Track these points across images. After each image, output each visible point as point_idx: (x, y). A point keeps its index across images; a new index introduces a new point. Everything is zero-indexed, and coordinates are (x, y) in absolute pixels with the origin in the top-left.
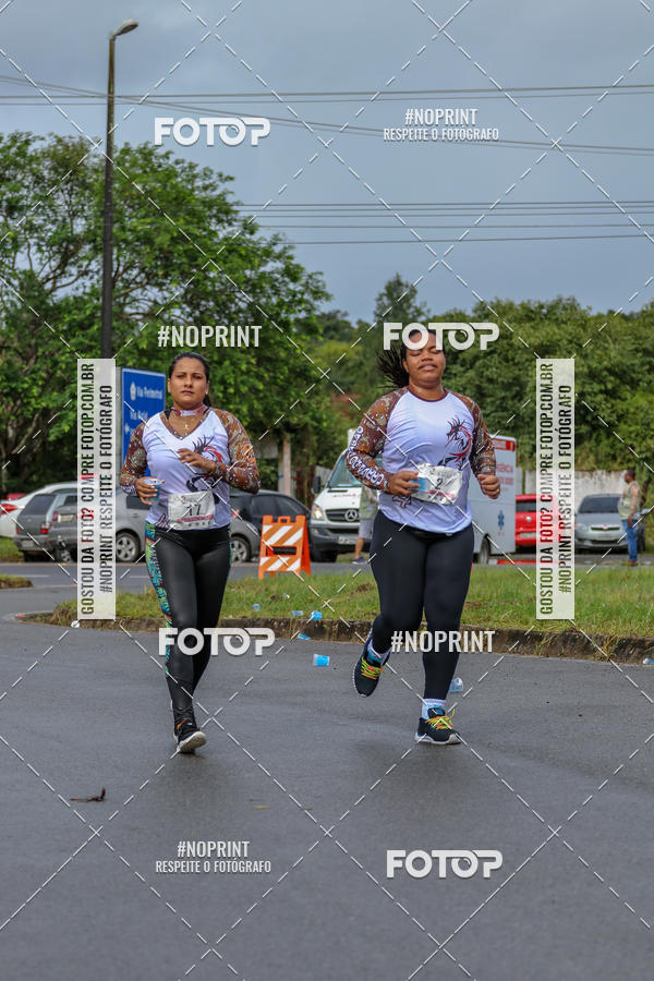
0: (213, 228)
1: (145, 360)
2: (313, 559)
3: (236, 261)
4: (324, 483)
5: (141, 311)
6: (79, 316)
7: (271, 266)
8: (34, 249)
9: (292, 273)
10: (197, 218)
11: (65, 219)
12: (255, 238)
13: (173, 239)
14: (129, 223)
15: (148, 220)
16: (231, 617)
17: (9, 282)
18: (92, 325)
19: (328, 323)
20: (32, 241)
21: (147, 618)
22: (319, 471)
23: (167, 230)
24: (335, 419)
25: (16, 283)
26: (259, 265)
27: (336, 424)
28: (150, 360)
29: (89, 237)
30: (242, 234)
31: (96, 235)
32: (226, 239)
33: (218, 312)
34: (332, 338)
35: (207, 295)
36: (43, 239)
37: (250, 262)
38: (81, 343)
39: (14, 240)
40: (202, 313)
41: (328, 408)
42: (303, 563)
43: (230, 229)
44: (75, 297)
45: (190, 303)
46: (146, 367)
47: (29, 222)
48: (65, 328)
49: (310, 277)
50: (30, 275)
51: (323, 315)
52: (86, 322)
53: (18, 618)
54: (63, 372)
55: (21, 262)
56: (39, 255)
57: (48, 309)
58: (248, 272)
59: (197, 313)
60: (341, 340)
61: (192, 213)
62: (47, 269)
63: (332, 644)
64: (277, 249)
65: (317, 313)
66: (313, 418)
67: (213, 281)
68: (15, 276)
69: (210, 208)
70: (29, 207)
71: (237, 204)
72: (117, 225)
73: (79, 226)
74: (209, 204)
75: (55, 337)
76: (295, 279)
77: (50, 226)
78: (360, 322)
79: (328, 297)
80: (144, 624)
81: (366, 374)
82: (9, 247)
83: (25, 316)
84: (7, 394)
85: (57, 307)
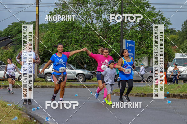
0: (145, 9)
1: (130, 38)
2: (167, 82)
3: (151, 16)
4: (170, 65)
5: (129, 27)
6: (116, 29)
7: (158, 17)
8: (106, 14)
11: (113, 7)
12: (155, 11)
13: (137, 11)
14: (126, 8)
15: (131, 7)
16: (149, 93)
17: (100, 21)
18: (119, 30)
19: (171, 31)
22: (169, 62)
23: (135, 9)
24: (172, 51)
26: (156, 17)
27: (173, 52)
30: (152, 10)
31: (119, 11)
32: (148, 11)
33: (146, 28)
34: (172, 34)
35: (144, 24)
36: (108, 12)
37: (154, 16)
38: (116, 34)
39: (102, 12)
41: (171, 49)
42: (165, 82)
43: (149, 9)
44: (115, 24)
45: (140, 26)
46: (131, 40)
47: (105, 8)
48: (113, 31)
49: (167, 20)
50: (105, 19)
51: (170, 29)
53: (102, 93)
54: (113, 40)
55: (103, 17)
57: (109, 27)
58: (153, 19)
59: (142, 28)
60: (174, 34)
61: (141, 6)
62: (109, 18)
63: (172, 99)
64: (160, 13)
66: (167, 51)
67: (145, 21)
68: (102, 20)
70: (105, 4)
71: (151, 3)
72: (124, 8)
73: (116, 9)
74: (144, 4)
75: (111, 33)
76: (164, 20)
77: (109, 9)
78: (178, 30)
79: (171, 24)
81: (179, 42)
82: (100, 13)
83: (104, 28)
84: (100, 46)
85: (111, 27)
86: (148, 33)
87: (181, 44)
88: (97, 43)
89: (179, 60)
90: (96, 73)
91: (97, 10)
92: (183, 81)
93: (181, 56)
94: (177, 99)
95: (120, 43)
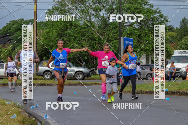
0: (144, 6)
1: (129, 36)
3: (149, 13)
4: (168, 62)
5: (128, 25)
6: (114, 26)
7: (156, 15)
8: (104, 11)
9: (161, 16)
11: (111, 5)
12: (153, 8)
13: (135, 9)
14: (125, 5)
15: (129, 5)
16: (148, 90)
17: (99, 19)
19: (169, 28)
20: (104, 9)
21: (129, 91)
22: (167, 60)
23: (133, 7)
24: (171, 49)
26: (154, 14)
27: (171, 50)
28: (130, 36)
29: (116, 9)
30: (150, 7)
31: (118, 8)
32: (146, 9)
33: (145, 25)
34: (170, 31)
36: (106, 9)
37: (152, 14)
38: (115, 32)
39: (100, 9)
40: (141, 25)
41: (169, 46)
43: (147, 6)
44: (113, 22)
46: (129, 37)
47: (103, 5)
48: (111, 28)
49: (165, 17)
50: (103, 17)
51: (168, 26)
52: (116, 27)
54: (111, 38)
55: (101, 14)
56: (105, 12)
57: (107, 25)
58: (151, 16)
59: (140, 25)
60: (172, 32)
61: (139, 3)
62: (107, 15)
63: (170, 96)
64: (158, 11)
68: (100, 17)
69: (143, 2)
70: (103, 2)
71: (149, 1)
72: (122, 6)
73: (114, 6)
75: (109, 31)
76: (162, 18)
77: (108, 6)
78: (176, 28)
79: (169, 21)
80: (128, 92)
81: (178, 39)
82: (99, 10)
83: (102, 26)
84: (98, 43)
85: (109, 24)
86: (146, 30)
87: (179, 41)
88: (95, 40)
89: (178, 57)
90: (94, 71)
91: (95, 7)
92: (181, 78)
93: (179, 53)
94: (176, 96)
95: (118, 41)
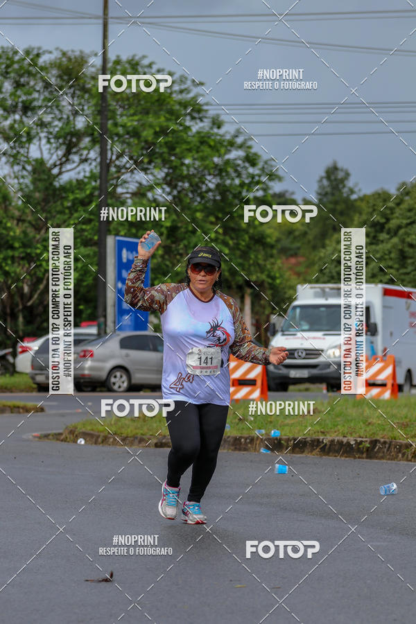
0: (188, 123)
1: (134, 231)
2: (270, 389)
3: (207, 150)
4: (278, 327)
5: (130, 191)
6: (80, 195)
7: (234, 154)
8: (44, 141)
9: (251, 160)
10: (174, 115)
11: (68, 118)
12: (222, 131)
13: (156, 133)
14: (120, 120)
15: (136, 118)
17: (24, 168)
18: (90, 203)
19: (279, 200)
20: (43, 135)
21: (139, 436)
22: (274, 318)
23: (151, 126)
24: (286, 277)
25: (29, 168)
26: (225, 154)
27: (287, 281)
28: (137, 231)
29: (89, 132)
30: (212, 128)
31: (94, 129)
32: (198, 133)
33: (192, 192)
35: (183, 178)
36: (51, 133)
37: (218, 151)
39: (28, 134)
40: (179, 192)
41: (280, 268)
42: (262, 392)
43: (201, 125)
44: (77, 180)
45: (169, 184)
47: (40, 119)
48: (69, 204)
49: (266, 162)
50: (40, 163)
52: (87, 200)
53: (35, 437)
55: (34, 151)
56: (48, 146)
57: (55, 190)
58: (216, 160)
59: (175, 192)
61: (171, 112)
62: (55, 157)
63: (289, 456)
64: (239, 140)
65: (271, 192)
66: (269, 276)
67: (188, 166)
68: (28, 162)
69: (185, 107)
70: (40, 107)
71: (207, 104)
72: (110, 122)
73: (80, 123)
74: (184, 105)
75: (62, 212)
76: (253, 164)
77: (56, 123)
78: (304, 200)
79: (280, 179)
80: (137, 441)
81: (309, 242)
82: (24, 139)
83: (37, 195)
84: (23, 258)
85: (63, 188)
86: (197, 211)
87: (314, 248)
88: (12, 248)
89: (311, 310)
90: (8, 361)
91: (12, 127)
92: (324, 386)
93: (316, 295)
94: (310, 457)
95: (95, 249)
